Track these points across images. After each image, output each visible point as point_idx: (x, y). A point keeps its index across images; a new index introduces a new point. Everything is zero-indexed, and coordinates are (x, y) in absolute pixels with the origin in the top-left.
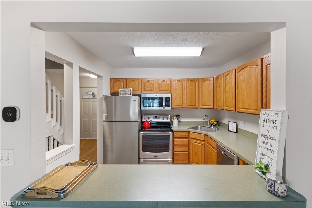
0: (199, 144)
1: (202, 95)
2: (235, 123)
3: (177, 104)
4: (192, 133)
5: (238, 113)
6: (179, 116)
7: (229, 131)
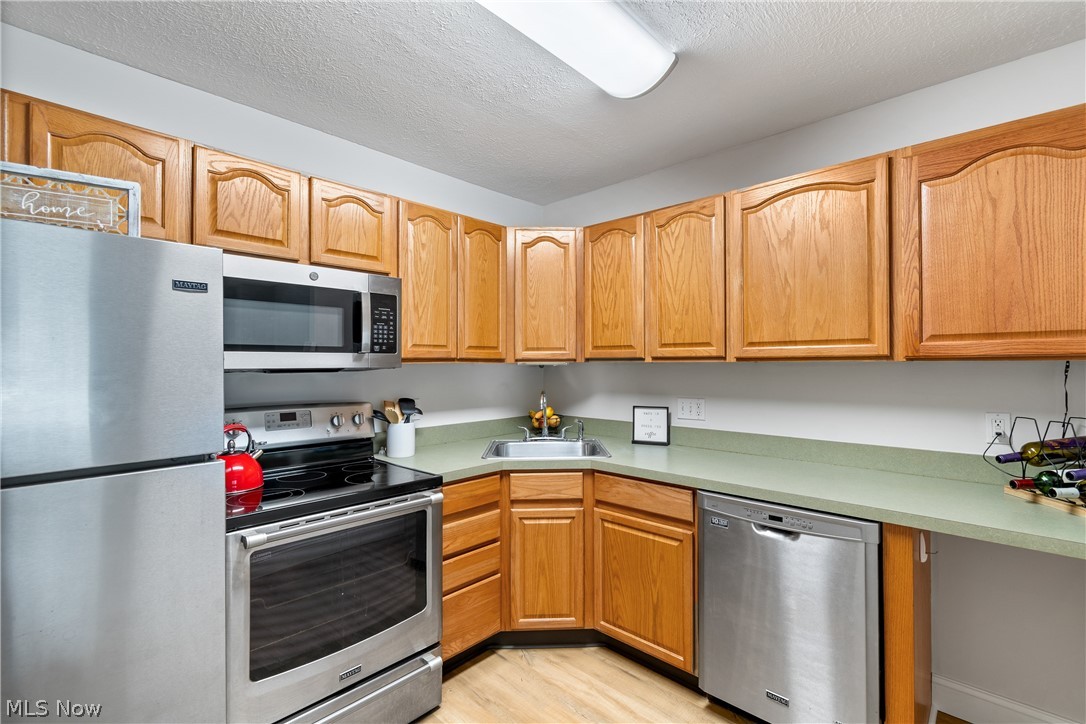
0: (555, 521)
1: (526, 304)
2: (665, 411)
3: (422, 335)
4: (517, 478)
5: (740, 363)
6: (412, 401)
7: (634, 442)
